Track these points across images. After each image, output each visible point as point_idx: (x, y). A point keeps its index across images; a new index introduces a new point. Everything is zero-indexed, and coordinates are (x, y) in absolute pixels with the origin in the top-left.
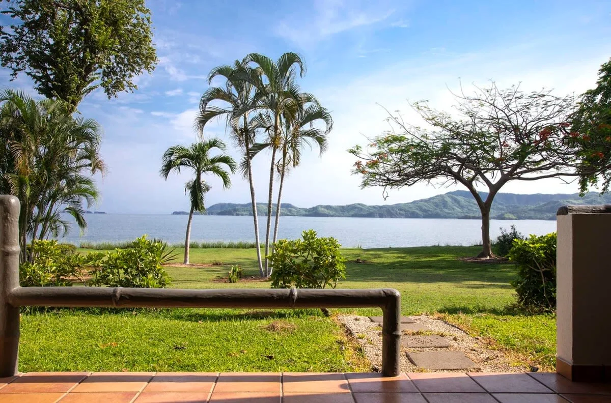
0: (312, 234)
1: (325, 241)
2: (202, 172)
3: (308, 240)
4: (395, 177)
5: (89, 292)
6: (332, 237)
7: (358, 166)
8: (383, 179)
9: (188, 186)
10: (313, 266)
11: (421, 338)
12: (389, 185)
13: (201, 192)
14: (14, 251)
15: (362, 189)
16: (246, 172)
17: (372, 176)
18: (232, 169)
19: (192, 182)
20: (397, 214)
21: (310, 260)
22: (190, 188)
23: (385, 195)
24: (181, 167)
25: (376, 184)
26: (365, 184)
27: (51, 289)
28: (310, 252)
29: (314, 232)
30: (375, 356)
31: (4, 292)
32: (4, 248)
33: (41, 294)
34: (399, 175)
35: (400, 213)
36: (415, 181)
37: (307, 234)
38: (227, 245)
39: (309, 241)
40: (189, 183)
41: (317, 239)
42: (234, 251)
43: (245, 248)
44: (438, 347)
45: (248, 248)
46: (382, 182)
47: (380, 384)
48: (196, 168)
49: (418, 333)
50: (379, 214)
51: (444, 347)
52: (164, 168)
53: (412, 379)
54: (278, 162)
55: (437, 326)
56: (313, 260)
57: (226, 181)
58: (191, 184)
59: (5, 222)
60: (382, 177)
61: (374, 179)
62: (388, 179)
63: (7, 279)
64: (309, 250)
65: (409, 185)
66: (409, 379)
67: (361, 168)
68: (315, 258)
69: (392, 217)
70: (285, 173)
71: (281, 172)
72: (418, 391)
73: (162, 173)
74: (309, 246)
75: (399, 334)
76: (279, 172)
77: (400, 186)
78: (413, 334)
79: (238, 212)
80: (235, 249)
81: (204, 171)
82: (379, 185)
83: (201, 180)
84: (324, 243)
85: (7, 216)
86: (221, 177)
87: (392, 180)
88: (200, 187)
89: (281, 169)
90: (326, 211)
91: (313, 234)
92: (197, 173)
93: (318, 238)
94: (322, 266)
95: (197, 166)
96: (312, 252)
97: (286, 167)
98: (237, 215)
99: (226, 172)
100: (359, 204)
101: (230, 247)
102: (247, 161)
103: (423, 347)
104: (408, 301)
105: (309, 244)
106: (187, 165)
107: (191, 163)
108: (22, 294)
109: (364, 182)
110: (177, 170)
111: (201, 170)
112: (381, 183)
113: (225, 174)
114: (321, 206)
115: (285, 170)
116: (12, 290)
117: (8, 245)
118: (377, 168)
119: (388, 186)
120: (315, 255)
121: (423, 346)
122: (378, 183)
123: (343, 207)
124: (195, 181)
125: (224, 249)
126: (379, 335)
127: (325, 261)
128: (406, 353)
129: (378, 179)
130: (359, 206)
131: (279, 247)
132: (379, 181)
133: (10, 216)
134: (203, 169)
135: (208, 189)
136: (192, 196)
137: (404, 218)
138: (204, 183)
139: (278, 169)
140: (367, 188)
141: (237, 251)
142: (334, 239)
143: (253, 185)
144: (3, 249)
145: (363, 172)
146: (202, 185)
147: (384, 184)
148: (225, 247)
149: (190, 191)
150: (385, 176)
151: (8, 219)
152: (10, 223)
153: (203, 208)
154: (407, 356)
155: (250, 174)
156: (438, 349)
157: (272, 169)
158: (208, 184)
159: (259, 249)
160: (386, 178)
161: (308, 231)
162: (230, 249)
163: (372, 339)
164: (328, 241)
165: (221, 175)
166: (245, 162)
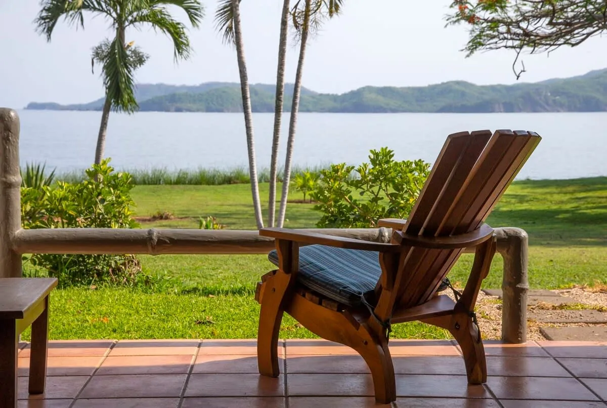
0: (386, 156)
1: (408, 166)
2: (127, 23)
3: (380, 165)
4: (542, 27)
5: (116, 235)
6: (420, 160)
7: (460, 8)
8: (515, 34)
9: (97, 54)
10: (387, 208)
11: (566, 312)
12: (528, 45)
13: (127, 68)
14: (16, 182)
15: (468, 56)
16: (230, 28)
17: (491, 28)
18: (193, 18)
19: (106, 45)
20: (548, 104)
21: (382, 198)
22: (102, 59)
23: (518, 69)
24: (84, 12)
25: (499, 45)
26: (475, 44)
27: (67, 231)
28: (383, 185)
29: (390, 152)
30: (493, 331)
31: (7, 235)
32: (6, 178)
33: (53, 238)
34: (550, 23)
35: (554, 101)
36: (589, 35)
37: (377, 155)
38: (174, 177)
39: (381, 167)
40: (100, 47)
41: (396, 163)
42: (190, 190)
43: (213, 184)
44: (590, 323)
45: (220, 184)
46: (512, 39)
47: (501, 350)
48: (114, 15)
49: (561, 307)
50: (505, 104)
51: (600, 323)
52: (44, 14)
53: (543, 346)
54: (296, 7)
55: (596, 300)
56: (387, 199)
57: (180, 44)
58: (106, 50)
59: (6, 143)
60: (514, 30)
61: (495, 33)
62: (527, 34)
63: (10, 218)
64: (381, 182)
65: (573, 45)
66: (538, 346)
67: (467, 11)
68: (392, 195)
69: (535, 111)
70: (310, 29)
71: (301, 28)
72: (548, 356)
73: (40, 25)
74: (382, 174)
75: (525, 287)
76: (297, 27)
77: (553, 47)
78: (554, 308)
79: (179, 105)
80: (192, 186)
81: (132, 22)
82: (506, 47)
83: (127, 42)
84: (408, 170)
85: (8, 136)
86: (169, 35)
87: (537, 35)
88: (124, 56)
89: (300, 21)
90: (382, 100)
91: (388, 154)
92: (116, 25)
93: (396, 160)
94: (402, 208)
95: (116, 10)
96: (386, 186)
97: (311, 18)
98: (179, 110)
99: (179, 24)
100: (458, 83)
101: (182, 181)
102: (230, 5)
103: (567, 323)
104: (557, 276)
105: (382, 172)
106: (95, 9)
107: (103, 4)
108: (30, 237)
109: (472, 41)
110: (77, 21)
111: (126, 19)
112: (510, 43)
113: (176, 28)
114: (369, 89)
115: (310, 23)
116: (16, 233)
117: (10, 174)
118: (502, 8)
119: (525, 48)
120: (391, 190)
121: (568, 321)
122: (504, 43)
123: (420, 90)
124: (114, 44)
125: (168, 187)
126: (499, 308)
127: (408, 200)
128: (540, 328)
129: (502, 33)
130: (457, 87)
131: (331, 177)
132: (505, 38)
133: (12, 136)
134: (130, 18)
135: (140, 60)
136: (108, 74)
137: (565, 111)
138: (133, 48)
139: (295, 22)
140: (477, 53)
141: (197, 190)
142: (424, 163)
143: (245, 55)
144: (4, 179)
145: (471, 19)
146: (128, 53)
147: (517, 43)
148: (169, 182)
149: (102, 65)
150: (519, 27)
151: (9, 140)
152: (11, 144)
153: (131, 100)
154: (541, 332)
155: (238, 33)
156: (591, 325)
157: (284, 23)
158: (141, 50)
159: (257, 184)
160: (520, 31)
161: (378, 150)
162: (182, 186)
163: (487, 313)
164: (414, 166)
165: (169, 31)
166: (225, 7)
